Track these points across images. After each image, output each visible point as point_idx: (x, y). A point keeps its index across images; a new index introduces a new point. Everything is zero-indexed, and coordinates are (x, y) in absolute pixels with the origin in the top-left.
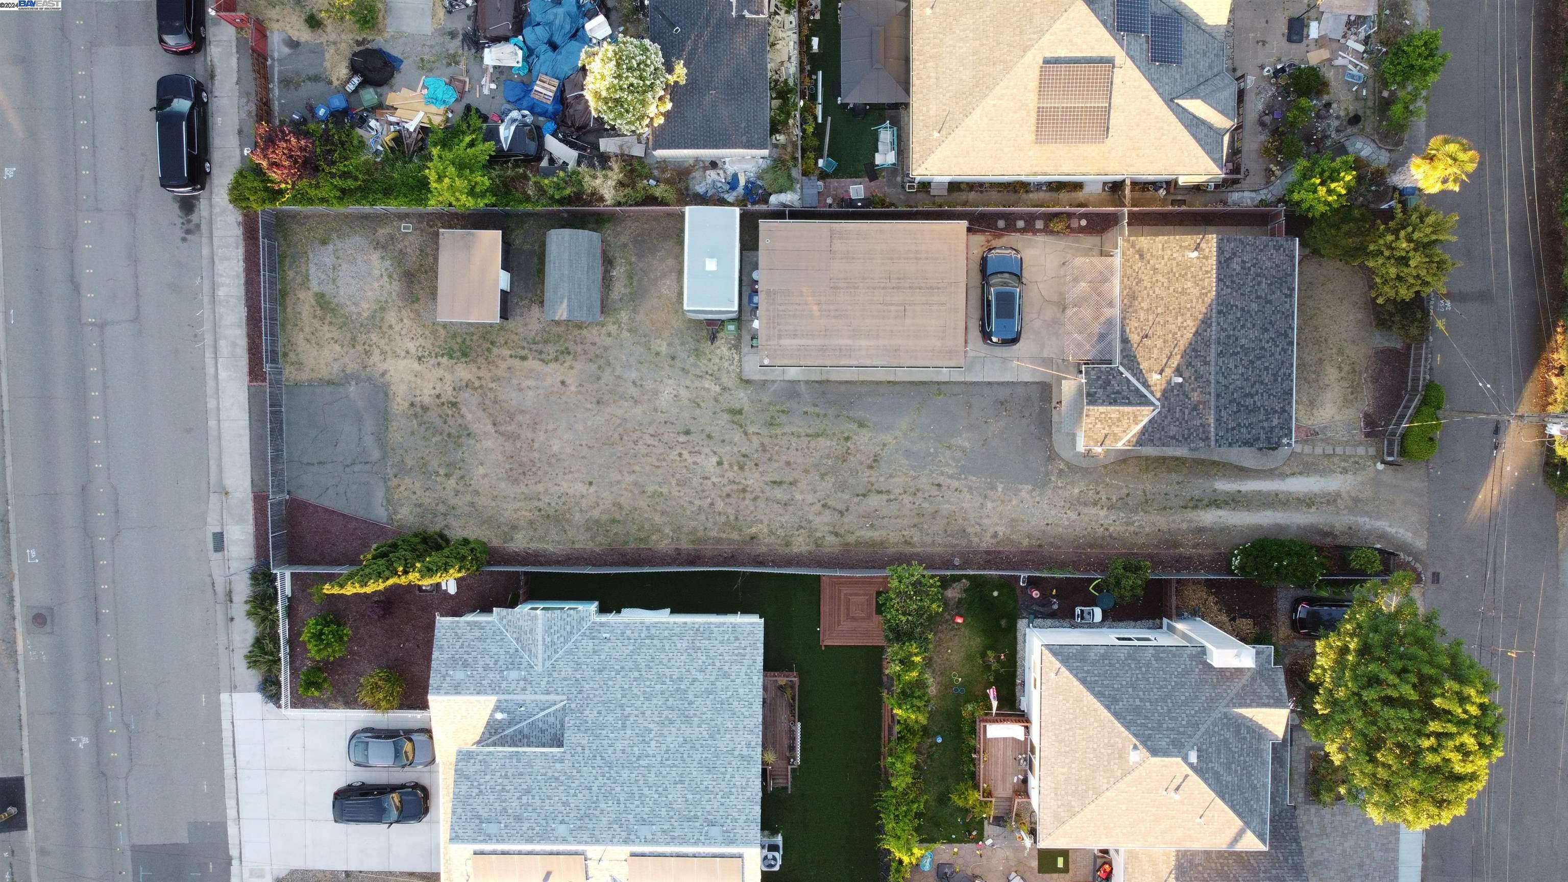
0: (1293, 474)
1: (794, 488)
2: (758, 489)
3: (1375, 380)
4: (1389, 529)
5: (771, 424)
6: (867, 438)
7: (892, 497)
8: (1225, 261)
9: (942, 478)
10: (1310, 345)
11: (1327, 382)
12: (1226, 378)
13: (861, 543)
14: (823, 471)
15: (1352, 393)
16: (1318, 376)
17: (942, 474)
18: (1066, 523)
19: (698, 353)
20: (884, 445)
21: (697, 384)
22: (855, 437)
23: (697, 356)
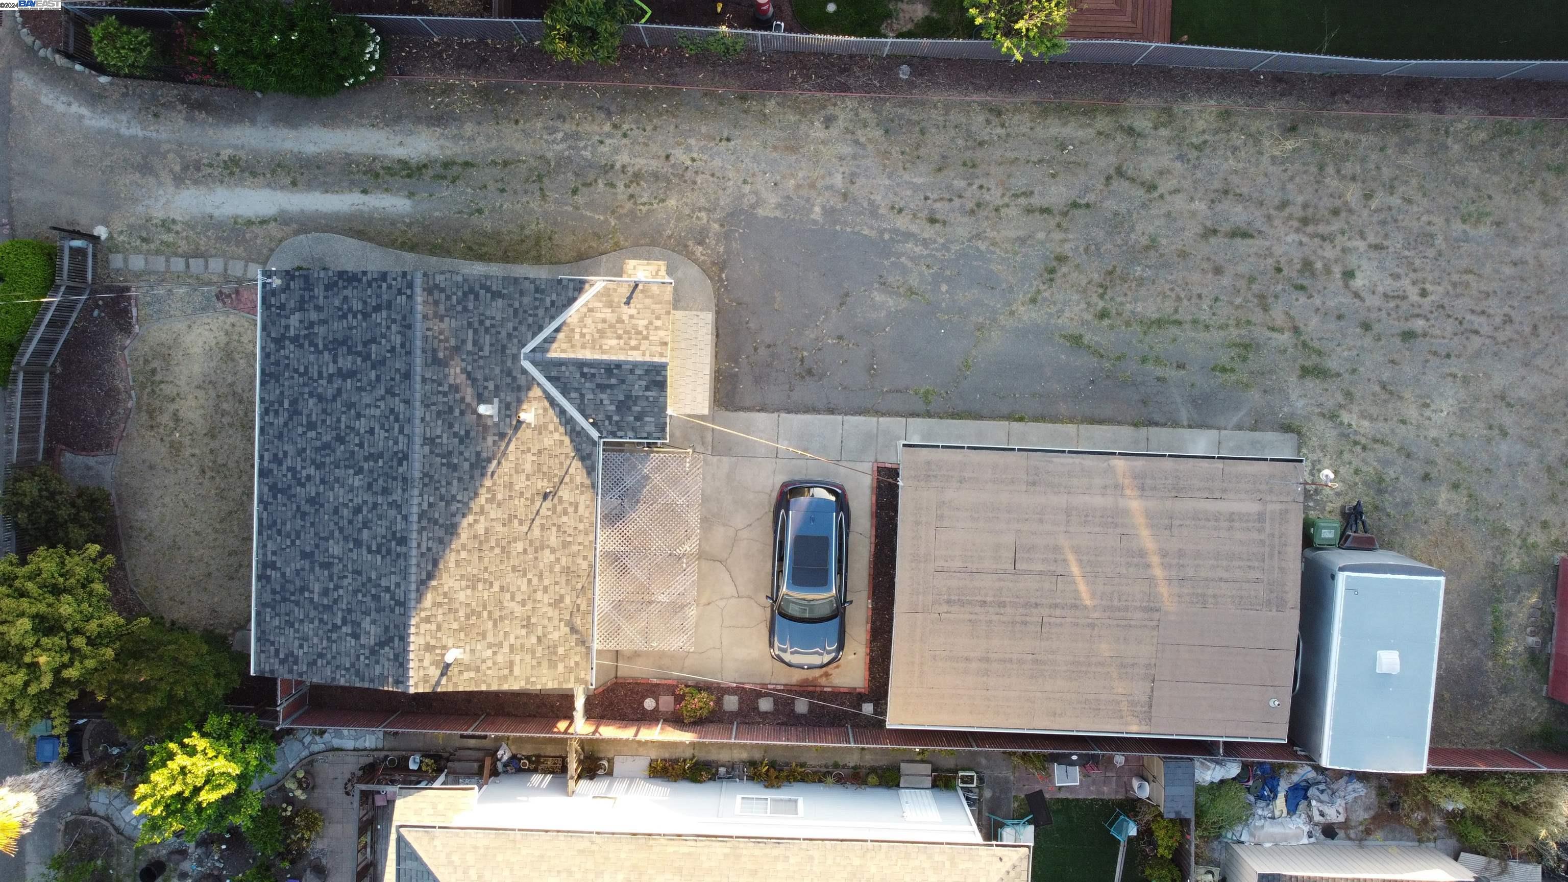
0: (263, 222)
1: (1209, 224)
2: (1276, 222)
3: (112, 395)
4: (84, 111)
5: (1246, 347)
6: (1067, 314)
7: (1022, 201)
8: (391, 640)
9: (926, 235)
10: (231, 465)
11: (201, 394)
12: (392, 411)
13: (1085, 113)
14: (1152, 253)
15: (154, 372)
16: (217, 406)
17: (925, 243)
18: (692, 141)
19: (1379, 485)
20: (1033, 301)
21: (1383, 428)
22: (1088, 317)
23: (1381, 480)
